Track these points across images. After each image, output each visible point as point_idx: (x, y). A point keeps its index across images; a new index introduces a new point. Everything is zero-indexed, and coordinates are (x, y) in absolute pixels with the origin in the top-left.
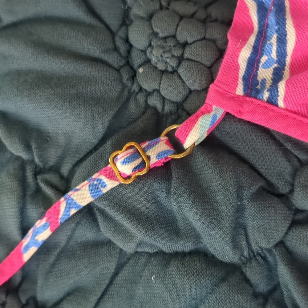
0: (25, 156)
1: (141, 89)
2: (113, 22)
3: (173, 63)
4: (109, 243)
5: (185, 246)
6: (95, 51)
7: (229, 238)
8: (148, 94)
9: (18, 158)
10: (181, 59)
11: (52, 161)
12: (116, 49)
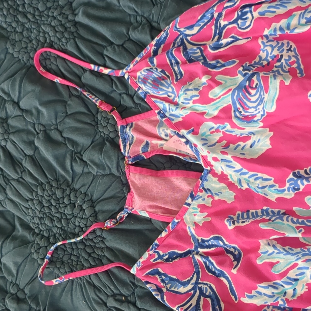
0: (72, 149)
1: (99, 131)
2: (94, 113)
3: (106, 124)
4: (90, 172)
5: (107, 172)
6: (89, 121)
7: (116, 169)
8: (101, 132)
9: (71, 150)
10: (108, 123)
11: (79, 151)
12: (94, 120)
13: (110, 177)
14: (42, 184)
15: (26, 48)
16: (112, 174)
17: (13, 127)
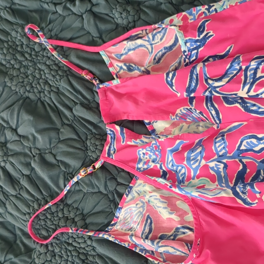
1: (89, 155)
2: (84, 140)
3: (94, 150)
4: (81, 190)
5: (96, 190)
6: (79, 147)
7: (104, 188)
8: (90, 156)
9: (64, 171)
10: (96, 149)
11: (71, 172)
12: (84, 146)
13: (99, 194)
14: (38, 200)
15: (23, 82)
16: (100, 192)
17: (11, 150)
